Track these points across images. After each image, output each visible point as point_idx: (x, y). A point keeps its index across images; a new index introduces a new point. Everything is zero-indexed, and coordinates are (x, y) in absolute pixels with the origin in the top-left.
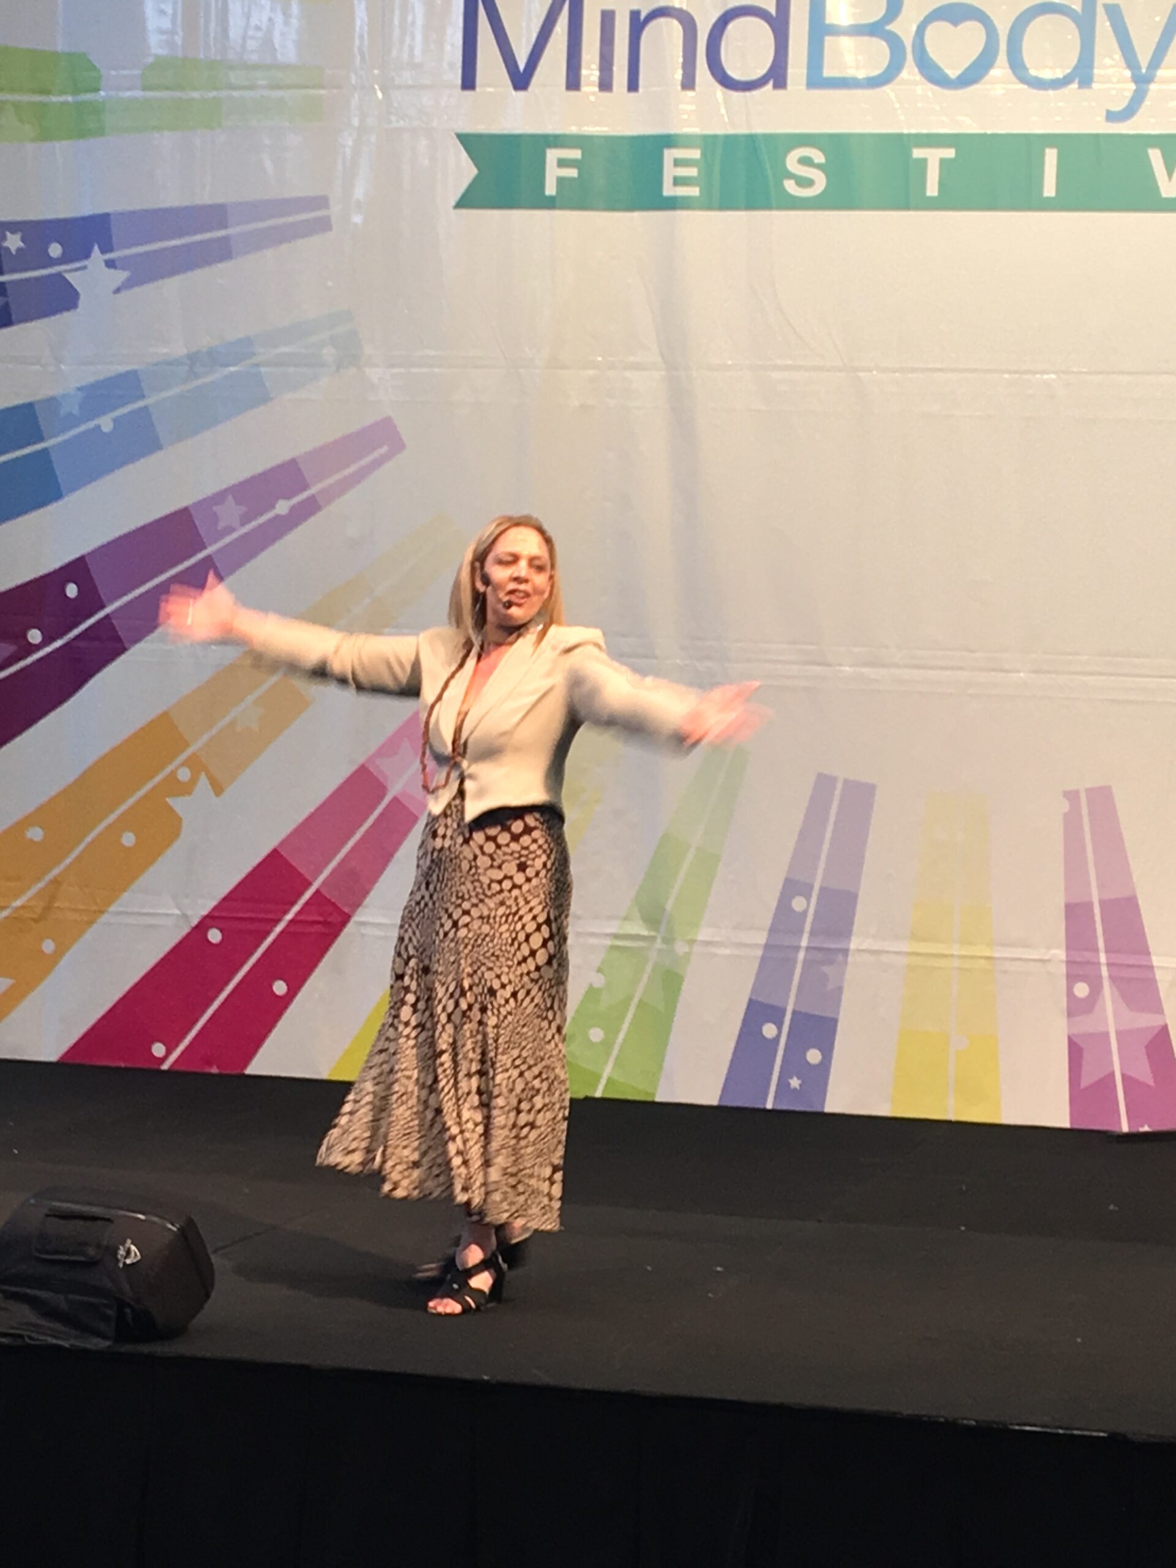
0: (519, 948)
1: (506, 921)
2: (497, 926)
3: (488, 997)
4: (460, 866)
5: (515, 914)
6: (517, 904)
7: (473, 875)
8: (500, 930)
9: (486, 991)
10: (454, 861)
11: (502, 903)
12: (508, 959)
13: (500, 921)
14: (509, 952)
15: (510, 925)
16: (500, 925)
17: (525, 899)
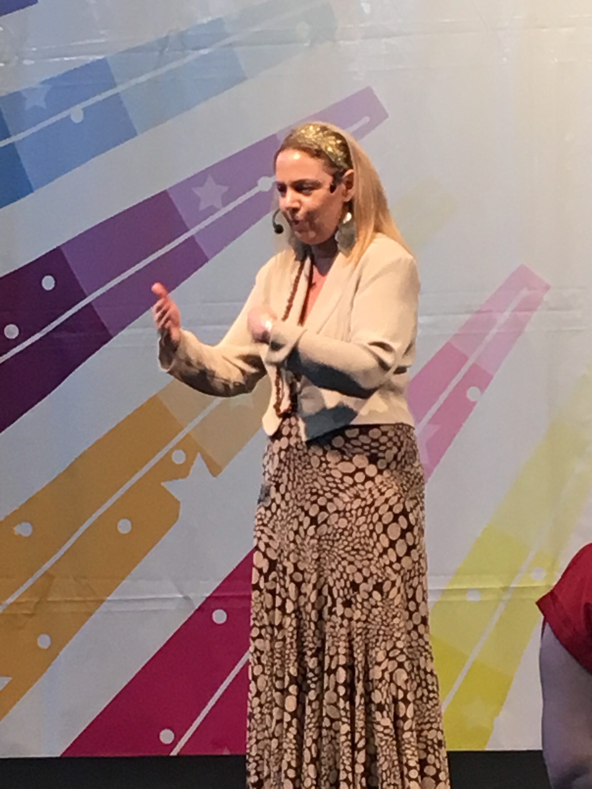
0: (378, 540)
1: (362, 514)
2: (353, 520)
3: (351, 591)
4: (309, 463)
5: (370, 506)
6: (372, 496)
7: (324, 471)
8: (357, 524)
9: (348, 585)
10: (303, 458)
11: (357, 496)
12: (368, 552)
13: (356, 515)
14: (368, 545)
15: (367, 517)
16: (357, 518)
17: (379, 490)
